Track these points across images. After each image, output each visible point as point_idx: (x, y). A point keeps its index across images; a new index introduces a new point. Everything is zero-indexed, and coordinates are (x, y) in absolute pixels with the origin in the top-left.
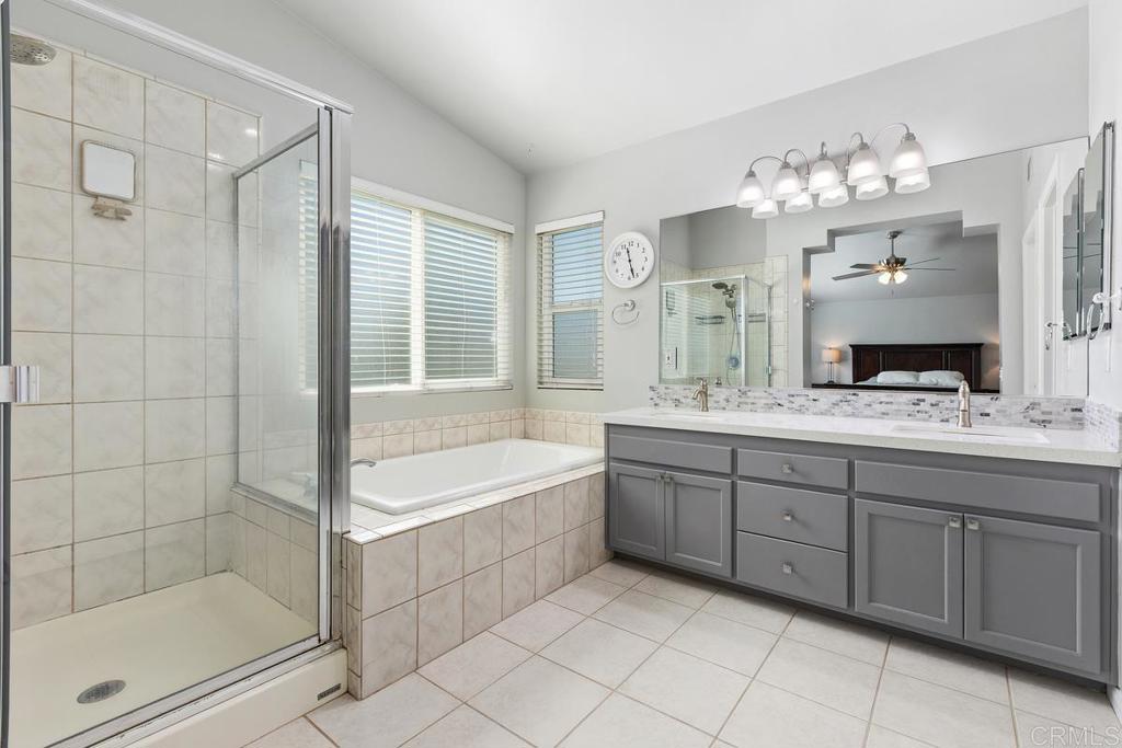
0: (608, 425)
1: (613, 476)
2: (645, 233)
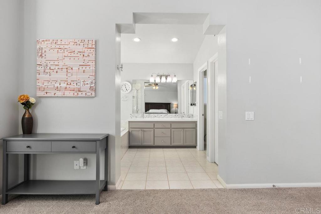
0: (129, 122)
1: (130, 131)
2: (129, 82)
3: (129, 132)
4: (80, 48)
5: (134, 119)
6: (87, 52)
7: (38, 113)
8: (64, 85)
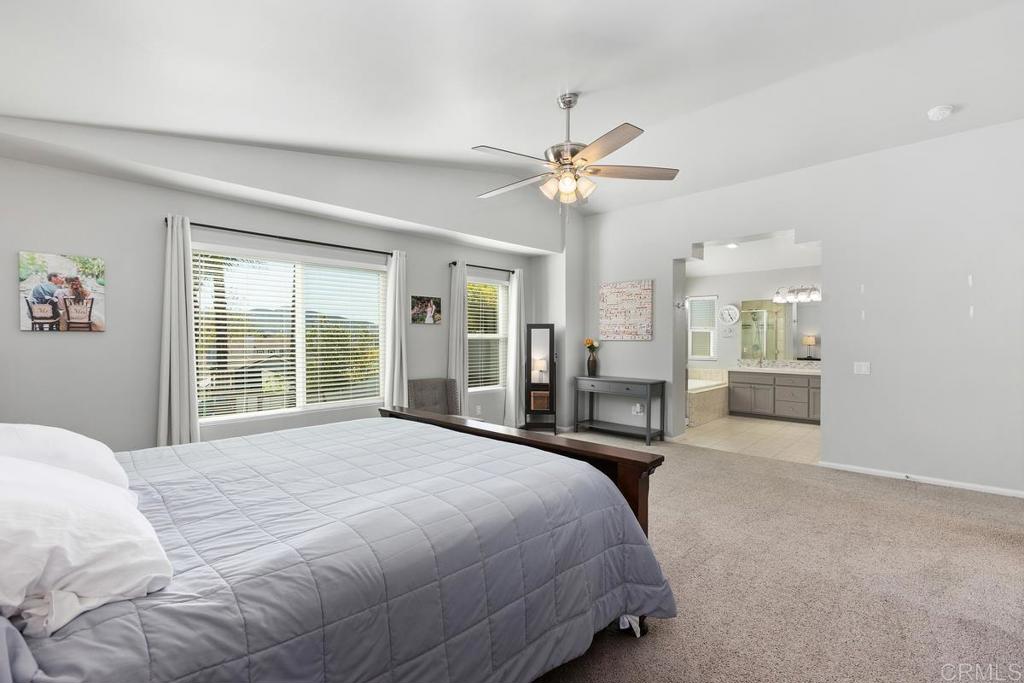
0: (729, 372)
1: (731, 387)
2: (736, 306)
3: (729, 388)
4: (637, 290)
5: (736, 368)
6: (644, 293)
7: (602, 357)
8: (622, 329)
